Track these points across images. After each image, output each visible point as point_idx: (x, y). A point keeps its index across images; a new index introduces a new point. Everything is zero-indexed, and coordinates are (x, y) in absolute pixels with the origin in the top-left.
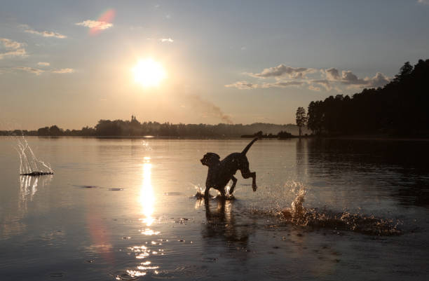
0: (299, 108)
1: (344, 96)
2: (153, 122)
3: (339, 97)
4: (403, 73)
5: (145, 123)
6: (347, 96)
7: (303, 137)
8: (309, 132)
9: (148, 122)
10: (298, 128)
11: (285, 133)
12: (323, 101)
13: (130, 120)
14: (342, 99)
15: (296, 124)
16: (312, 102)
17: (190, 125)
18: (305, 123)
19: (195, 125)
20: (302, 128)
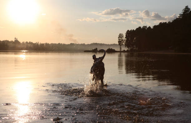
0: (120, 34)
1: (148, 27)
2: (28, 42)
3: (144, 27)
4: (184, 13)
5: (23, 43)
6: (150, 27)
7: (122, 52)
8: (126, 49)
9: (25, 42)
10: (119, 46)
11: (111, 49)
12: (135, 30)
13: (14, 41)
14: (146, 29)
15: (118, 44)
16: (128, 31)
17: (52, 44)
18: (124, 43)
19: (55, 44)
20: (122, 46)
